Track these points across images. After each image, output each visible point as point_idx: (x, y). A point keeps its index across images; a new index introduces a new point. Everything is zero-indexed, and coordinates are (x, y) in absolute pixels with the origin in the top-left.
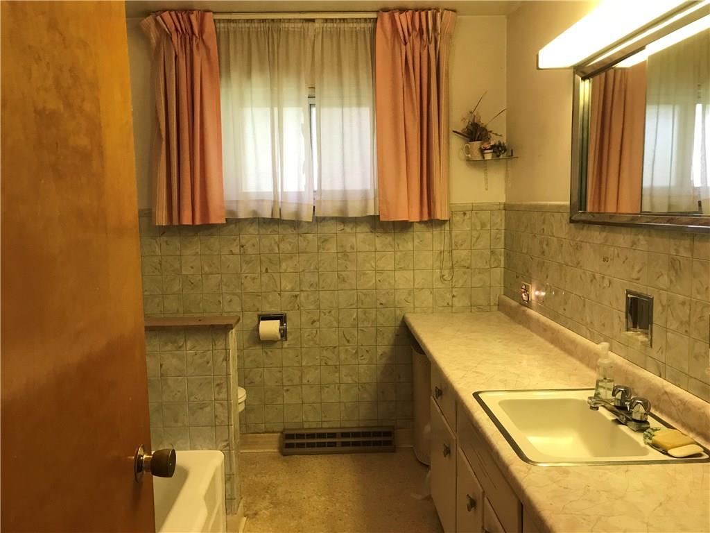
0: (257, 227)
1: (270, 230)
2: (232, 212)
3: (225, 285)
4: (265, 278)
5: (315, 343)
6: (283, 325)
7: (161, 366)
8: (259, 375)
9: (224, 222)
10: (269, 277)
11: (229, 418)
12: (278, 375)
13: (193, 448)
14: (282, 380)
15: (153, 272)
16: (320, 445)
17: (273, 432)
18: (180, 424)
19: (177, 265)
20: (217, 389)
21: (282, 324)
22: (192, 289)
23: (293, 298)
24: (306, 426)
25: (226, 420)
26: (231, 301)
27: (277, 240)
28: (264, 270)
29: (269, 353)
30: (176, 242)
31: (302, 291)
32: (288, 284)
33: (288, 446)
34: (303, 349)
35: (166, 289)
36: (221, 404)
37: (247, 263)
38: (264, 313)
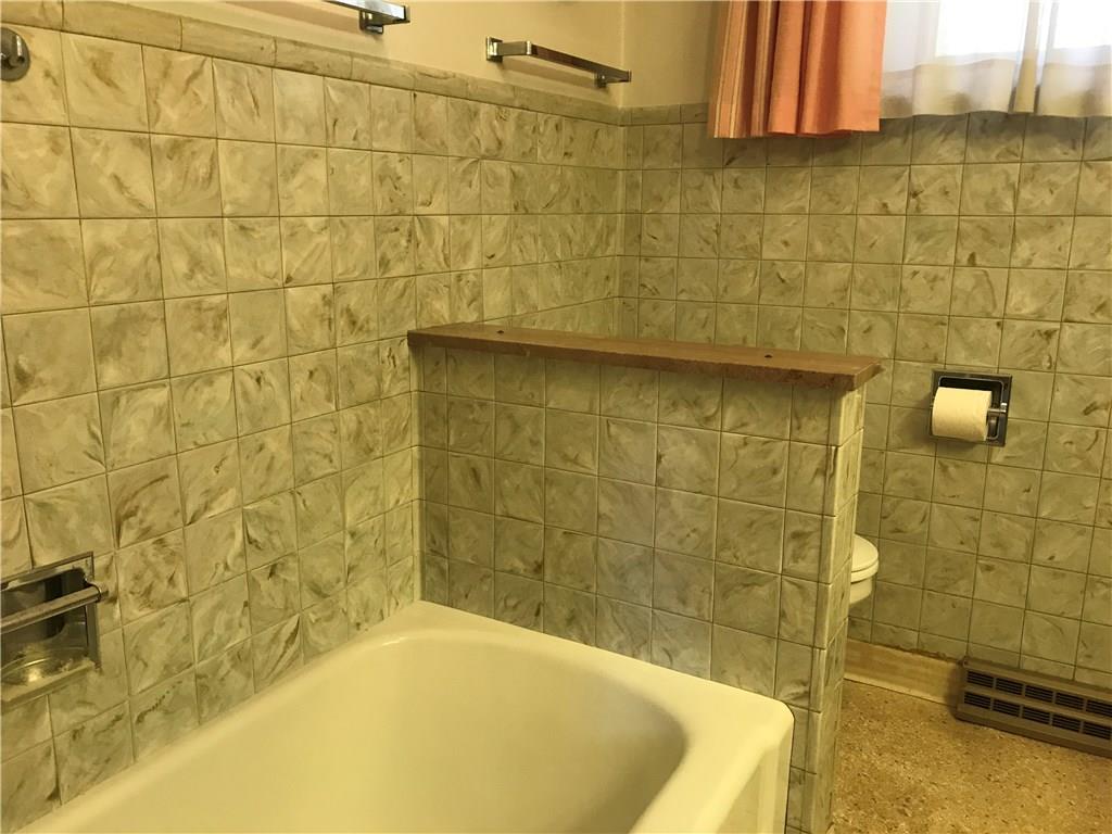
0: (961, 143)
1: (997, 151)
2: (899, 103)
3: (861, 290)
4: (966, 279)
5: (1088, 465)
6: (998, 406)
7: (659, 458)
8: (919, 516)
9: (875, 127)
10: (976, 276)
11: (817, 628)
12: (968, 526)
13: (718, 675)
14: (977, 541)
15: (702, 250)
16: (1061, 722)
17: (937, 656)
18: (691, 611)
19: (752, 238)
20: (791, 547)
21: (995, 403)
22: (782, 294)
23: (1037, 338)
24: (1028, 664)
25: (809, 630)
26: (868, 330)
27: (1015, 178)
28: (965, 260)
29: (952, 469)
30: (756, 181)
31: (1067, 321)
32: (1027, 300)
33: (972, 699)
34: (1047, 476)
35: (725, 290)
36: (800, 587)
37: (922, 237)
38: (950, 368)
